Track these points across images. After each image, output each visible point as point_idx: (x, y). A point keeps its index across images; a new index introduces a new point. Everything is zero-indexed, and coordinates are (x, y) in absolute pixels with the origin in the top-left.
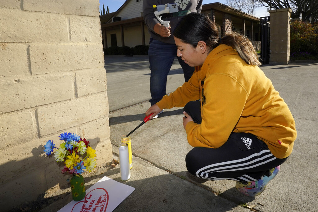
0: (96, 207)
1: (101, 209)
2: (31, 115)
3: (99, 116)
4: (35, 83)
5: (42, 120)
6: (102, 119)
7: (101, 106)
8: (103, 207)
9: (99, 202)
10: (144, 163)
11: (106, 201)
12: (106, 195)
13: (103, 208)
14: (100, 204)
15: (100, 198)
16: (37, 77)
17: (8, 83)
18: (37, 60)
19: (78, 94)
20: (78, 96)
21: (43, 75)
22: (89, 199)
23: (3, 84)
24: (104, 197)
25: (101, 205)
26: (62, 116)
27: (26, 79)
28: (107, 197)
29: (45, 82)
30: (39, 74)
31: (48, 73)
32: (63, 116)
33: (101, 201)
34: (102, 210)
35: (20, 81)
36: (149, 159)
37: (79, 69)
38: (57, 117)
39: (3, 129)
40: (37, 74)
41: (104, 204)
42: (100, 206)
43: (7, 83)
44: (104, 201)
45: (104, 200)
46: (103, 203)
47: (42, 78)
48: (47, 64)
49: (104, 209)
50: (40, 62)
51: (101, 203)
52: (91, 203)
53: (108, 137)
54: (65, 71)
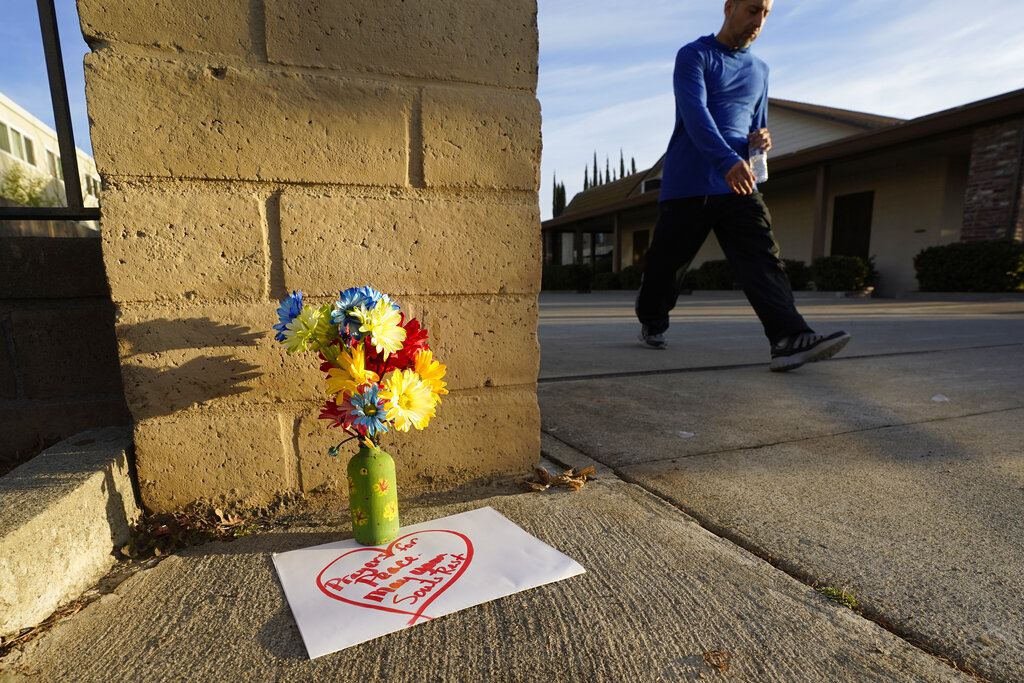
0: (407, 579)
1: (422, 590)
2: (257, 208)
3: (500, 285)
4: (275, 95)
5: (292, 238)
6: (513, 300)
7: (512, 248)
8: (431, 585)
9: (428, 567)
10: (653, 505)
11: (454, 573)
12: (465, 557)
13: (429, 589)
14: (427, 575)
15: (440, 558)
16: (284, 74)
17: (189, 72)
18: (285, 7)
19: (425, 172)
20: (426, 180)
21: (305, 72)
22: (402, 549)
23: (175, 73)
24: (455, 559)
25: (431, 578)
26: (363, 244)
27: (245, 73)
28: (463, 562)
29: (308, 98)
30: (290, 66)
31: (323, 66)
32: (366, 243)
33: (435, 568)
34: (421, 594)
35: (227, 74)
36: (677, 497)
37: (435, 79)
38: (345, 241)
39: (173, 231)
40: (286, 62)
41: (441, 579)
42: (422, 581)
43: (186, 74)
44: (445, 572)
45: (448, 569)
46: (439, 575)
47: (299, 79)
48: (318, 31)
49: (429, 595)
50: (297, 18)
51: (433, 572)
52: (398, 563)
53: (527, 380)
54: (382, 74)
